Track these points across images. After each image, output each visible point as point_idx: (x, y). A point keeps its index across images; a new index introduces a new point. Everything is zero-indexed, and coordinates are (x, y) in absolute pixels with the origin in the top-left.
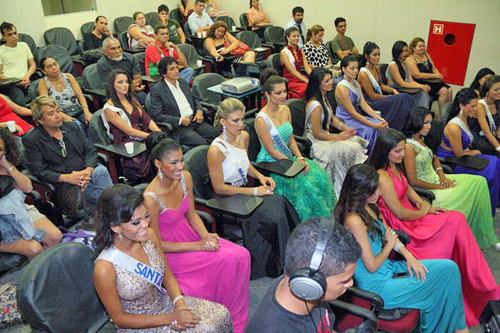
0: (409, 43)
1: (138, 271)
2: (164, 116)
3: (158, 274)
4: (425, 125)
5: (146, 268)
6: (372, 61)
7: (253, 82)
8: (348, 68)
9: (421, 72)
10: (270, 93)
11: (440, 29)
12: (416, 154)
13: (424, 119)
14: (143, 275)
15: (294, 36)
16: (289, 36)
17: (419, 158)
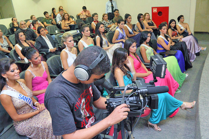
0: (144, 14)
1: (20, 98)
2: (42, 49)
3: (30, 99)
4: (148, 37)
5: (24, 96)
6: (128, 21)
7: (77, 31)
8: (120, 24)
9: (149, 26)
10: (83, 32)
11: (156, 10)
12: (146, 50)
13: (147, 35)
14: (23, 99)
15: (96, 17)
16: (94, 17)
17: (147, 51)
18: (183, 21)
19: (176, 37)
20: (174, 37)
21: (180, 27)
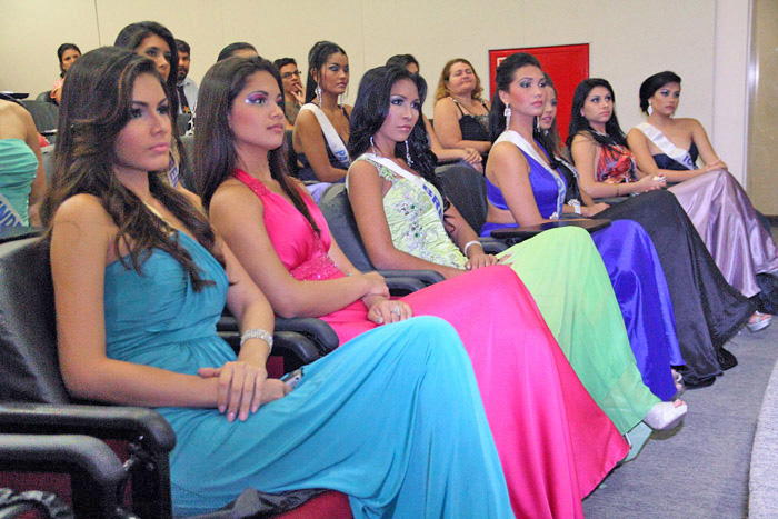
17: (394, 196)
18: (673, 107)
19: (624, 181)
20: (610, 181)
21: (647, 142)
